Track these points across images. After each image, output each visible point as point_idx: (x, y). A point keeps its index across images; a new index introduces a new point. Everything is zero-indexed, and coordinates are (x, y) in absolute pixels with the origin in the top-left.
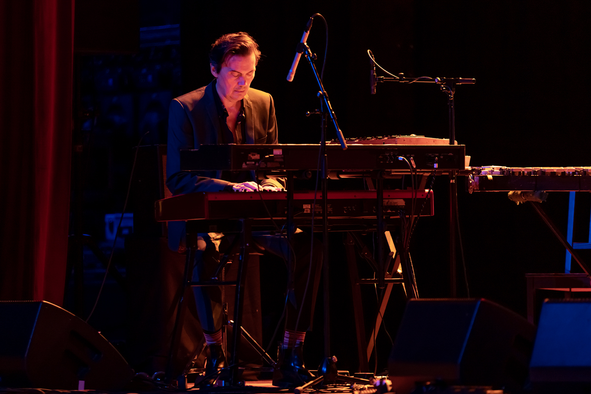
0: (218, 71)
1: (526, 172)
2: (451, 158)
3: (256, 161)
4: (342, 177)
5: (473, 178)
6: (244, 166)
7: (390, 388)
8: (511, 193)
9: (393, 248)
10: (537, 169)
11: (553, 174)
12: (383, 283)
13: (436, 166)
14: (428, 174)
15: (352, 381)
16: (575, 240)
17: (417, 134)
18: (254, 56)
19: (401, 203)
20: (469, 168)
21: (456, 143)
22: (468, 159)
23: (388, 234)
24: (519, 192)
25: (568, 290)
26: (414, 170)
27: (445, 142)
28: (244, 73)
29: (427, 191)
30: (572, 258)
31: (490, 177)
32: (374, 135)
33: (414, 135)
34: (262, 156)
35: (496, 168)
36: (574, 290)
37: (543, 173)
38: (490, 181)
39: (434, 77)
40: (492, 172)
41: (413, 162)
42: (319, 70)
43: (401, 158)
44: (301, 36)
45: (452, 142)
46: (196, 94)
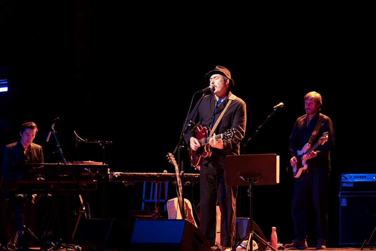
0: (22, 133)
2: (103, 169)
3: (34, 169)
4: (65, 175)
5: (110, 176)
6: (30, 171)
7: (81, 250)
8: (123, 182)
9: (82, 201)
10: (133, 173)
11: (138, 175)
12: (78, 213)
13: (98, 172)
14: (95, 175)
15: (67, 248)
16: (145, 199)
17: (91, 161)
18: (36, 130)
19: (85, 185)
20: (109, 173)
21: (105, 164)
22: (109, 169)
23: (80, 196)
24: (126, 182)
25: (142, 216)
26: (90, 173)
27: (101, 164)
29: (94, 181)
30: (144, 205)
31: (116, 176)
32: (76, 161)
34: (37, 168)
35: (119, 173)
36: (144, 216)
37: (135, 175)
38: (117, 177)
39: (98, 141)
40: (117, 175)
41: (90, 171)
42: (57, 138)
43: (86, 169)
44: (51, 126)
45: (103, 164)
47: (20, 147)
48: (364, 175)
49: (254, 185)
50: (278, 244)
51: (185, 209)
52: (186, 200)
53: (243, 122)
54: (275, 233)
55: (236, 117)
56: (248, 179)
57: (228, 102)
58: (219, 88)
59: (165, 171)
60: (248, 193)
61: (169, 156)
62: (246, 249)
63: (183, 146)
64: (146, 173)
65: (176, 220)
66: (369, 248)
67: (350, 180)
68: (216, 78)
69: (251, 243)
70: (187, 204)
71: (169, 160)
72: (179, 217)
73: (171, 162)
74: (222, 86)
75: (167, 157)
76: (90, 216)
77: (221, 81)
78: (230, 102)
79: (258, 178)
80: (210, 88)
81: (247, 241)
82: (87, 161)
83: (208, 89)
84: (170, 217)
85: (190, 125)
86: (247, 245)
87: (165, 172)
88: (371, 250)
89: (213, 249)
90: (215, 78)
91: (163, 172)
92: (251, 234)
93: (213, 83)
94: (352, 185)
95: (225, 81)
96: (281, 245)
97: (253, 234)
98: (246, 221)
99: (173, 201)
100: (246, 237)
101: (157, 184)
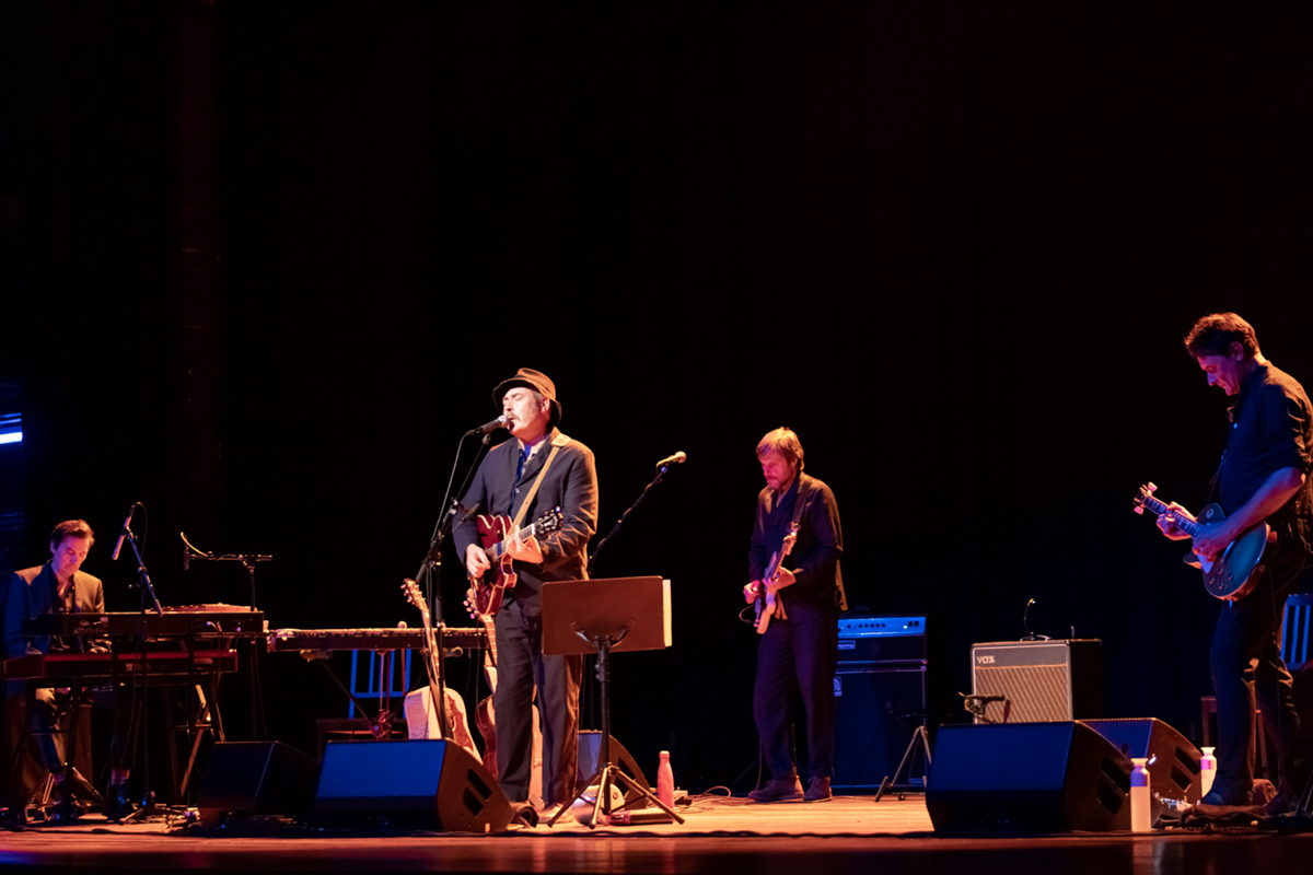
0: (56, 547)
1: (315, 634)
2: (252, 623)
3: (86, 627)
4: (160, 640)
5: (270, 640)
6: (76, 632)
8: (302, 651)
9: (203, 700)
10: (324, 631)
11: (338, 635)
12: (195, 730)
13: (239, 629)
14: (232, 637)
15: (168, 813)
16: (357, 691)
17: (224, 603)
18: (89, 540)
19: (209, 661)
20: (267, 631)
21: (256, 610)
22: (266, 623)
23: (199, 687)
25: (351, 732)
26: (220, 633)
27: (246, 609)
28: (78, 552)
29: (231, 651)
30: (355, 708)
31: (285, 638)
32: (187, 604)
33: (221, 604)
34: (91, 623)
35: (290, 631)
36: (356, 732)
37: (329, 634)
38: (285, 642)
39: (238, 556)
40: (286, 634)
41: (219, 627)
42: (139, 551)
43: (209, 623)
44: (124, 521)
45: (252, 609)
46: (37, 570)
47: (48, 580)
48: (880, 620)
49: (610, 651)
50: (676, 792)
51: (449, 713)
52: (450, 693)
53: (588, 496)
54: (668, 765)
55: (571, 485)
56: (596, 637)
57: (549, 452)
58: (525, 420)
59: (402, 623)
60: (596, 672)
61: (407, 587)
62: (594, 805)
63: (439, 564)
64: (354, 630)
65: (426, 741)
66: (895, 795)
67: (849, 634)
68: (517, 397)
69: (607, 790)
70: (453, 706)
71: (407, 597)
72: (435, 733)
73: (413, 600)
74: (533, 416)
75: (404, 590)
76: (222, 736)
77: (530, 404)
78: (555, 451)
79: (621, 636)
80: (500, 423)
81: (597, 786)
82: (214, 605)
83: (496, 424)
84: (414, 733)
85: (453, 512)
86: (596, 798)
87: (402, 627)
88: (900, 800)
89: (515, 809)
90: (514, 396)
91: (396, 626)
92: (606, 770)
93: (509, 410)
94: (852, 646)
95: (539, 404)
96: (684, 793)
97: (612, 769)
98: (595, 738)
99: (420, 695)
100: (595, 776)
101: (383, 655)
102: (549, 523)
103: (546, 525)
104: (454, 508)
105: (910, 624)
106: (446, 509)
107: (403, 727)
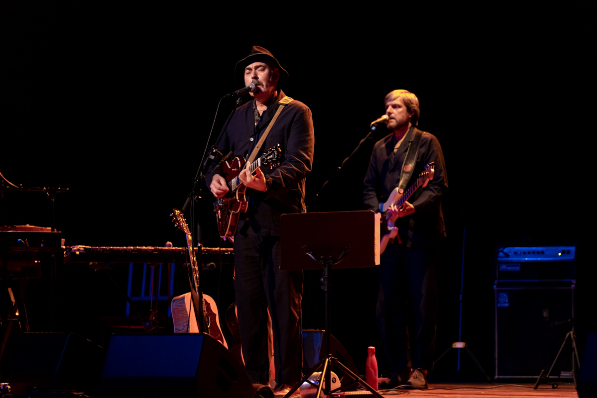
1: (101, 250)
2: (53, 239)
5: (66, 254)
7: (10, 391)
8: (91, 263)
9: (13, 299)
12: (6, 322)
13: (42, 245)
14: (36, 251)
16: (132, 294)
17: (30, 225)
19: (19, 269)
20: (64, 247)
21: (55, 231)
22: (63, 240)
23: (10, 290)
24: (96, 263)
25: (127, 327)
26: (28, 248)
27: (48, 229)
29: (36, 261)
31: (78, 253)
33: (28, 225)
35: (81, 247)
36: (132, 327)
38: (78, 255)
39: (42, 188)
40: (78, 250)
41: (27, 243)
43: (20, 240)
45: (53, 230)
48: (540, 249)
49: (332, 268)
50: (379, 379)
51: (205, 313)
52: (207, 298)
54: (374, 357)
56: (322, 257)
57: (277, 109)
59: (169, 243)
61: (174, 215)
62: (318, 387)
63: (200, 197)
65: (188, 335)
66: (550, 384)
67: (516, 259)
69: (328, 375)
70: (208, 305)
71: (174, 223)
72: (194, 328)
73: (179, 225)
75: (172, 217)
76: (28, 328)
79: (341, 256)
81: (321, 372)
82: (23, 226)
83: (247, 90)
84: (178, 328)
85: (212, 157)
86: (320, 381)
87: (169, 246)
88: (553, 388)
89: (256, 388)
91: (164, 245)
92: (327, 360)
93: (255, 78)
94: (518, 268)
96: (386, 380)
97: (331, 359)
98: (318, 335)
99: (184, 298)
100: (318, 364)
101: (153, 268)
102: (271, 156)
103: (268, 158)
104: (213, 154)
105: (563, 252)
106: (207, 155)
107: (169, 323)
